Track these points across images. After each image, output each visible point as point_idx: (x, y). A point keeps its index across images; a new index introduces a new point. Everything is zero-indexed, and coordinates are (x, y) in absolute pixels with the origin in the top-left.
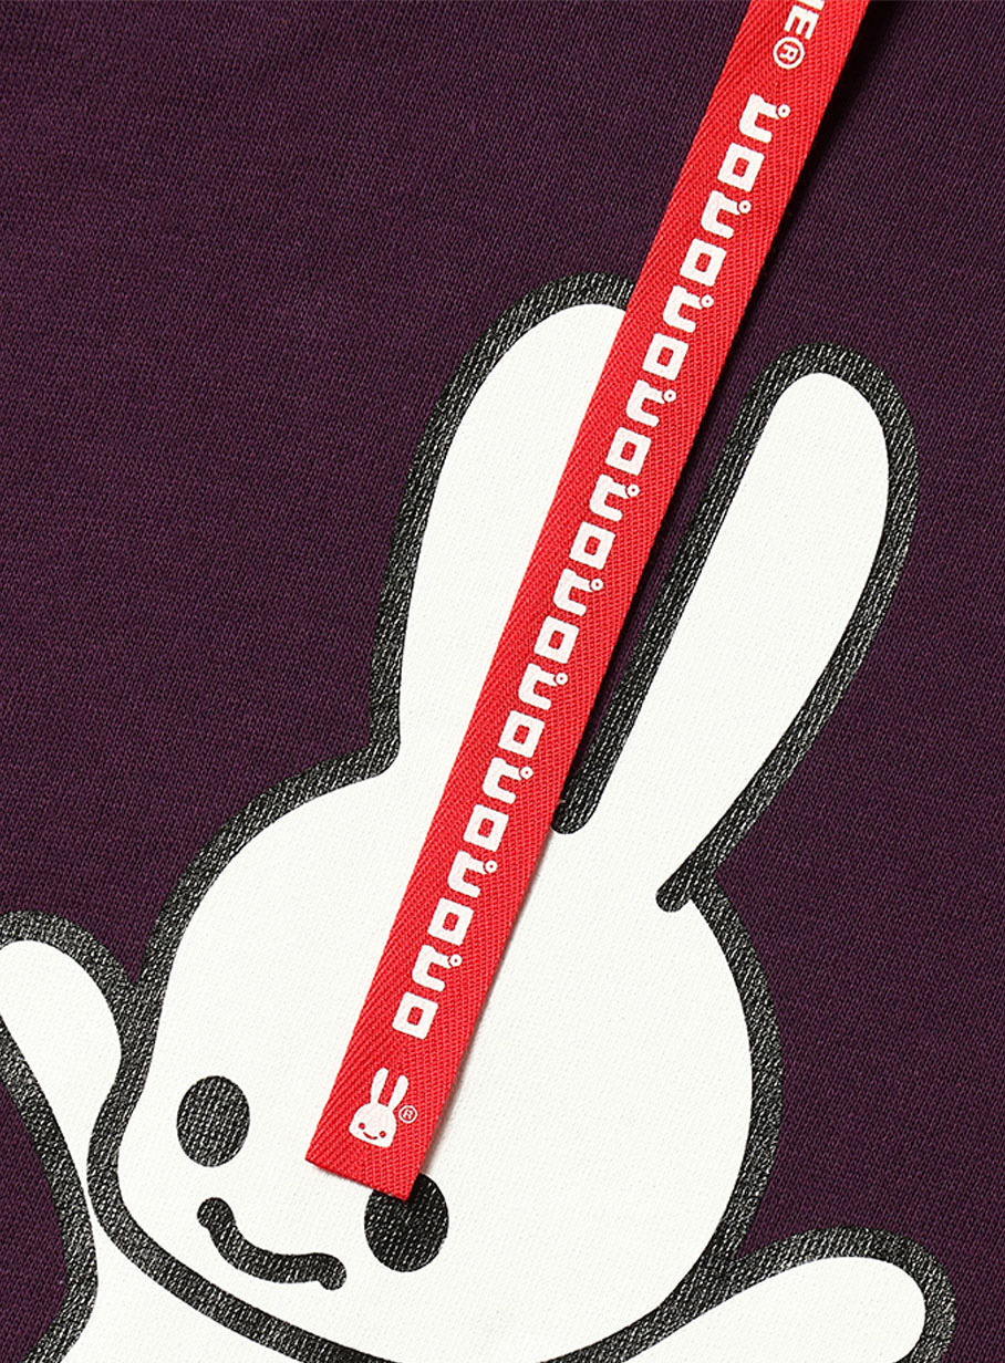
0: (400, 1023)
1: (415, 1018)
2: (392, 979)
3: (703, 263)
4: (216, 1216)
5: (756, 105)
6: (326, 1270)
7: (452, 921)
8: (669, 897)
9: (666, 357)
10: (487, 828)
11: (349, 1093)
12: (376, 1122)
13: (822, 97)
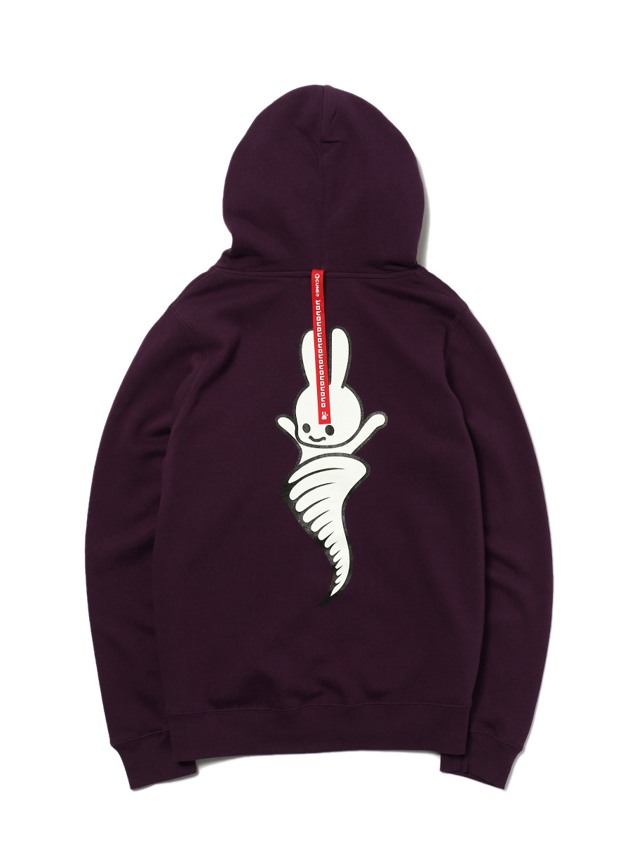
0: (322, 406)
1: (323, 405)
2: (320, 402)
3: (319, 318)
4: (311, 438)
5: (317, 301)
6: (324, 438)
7: (323, 394)
8: (342, 387)
9: (319, 329)
10: (322, 384)
11: (320, 416)
12: (324, 417)
13: (323, 297)
